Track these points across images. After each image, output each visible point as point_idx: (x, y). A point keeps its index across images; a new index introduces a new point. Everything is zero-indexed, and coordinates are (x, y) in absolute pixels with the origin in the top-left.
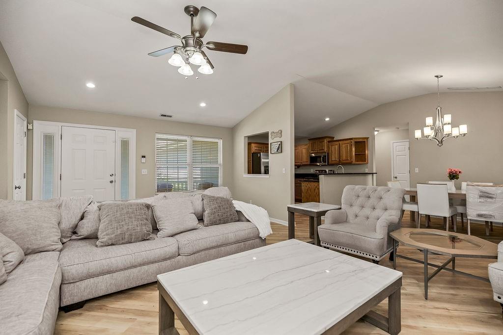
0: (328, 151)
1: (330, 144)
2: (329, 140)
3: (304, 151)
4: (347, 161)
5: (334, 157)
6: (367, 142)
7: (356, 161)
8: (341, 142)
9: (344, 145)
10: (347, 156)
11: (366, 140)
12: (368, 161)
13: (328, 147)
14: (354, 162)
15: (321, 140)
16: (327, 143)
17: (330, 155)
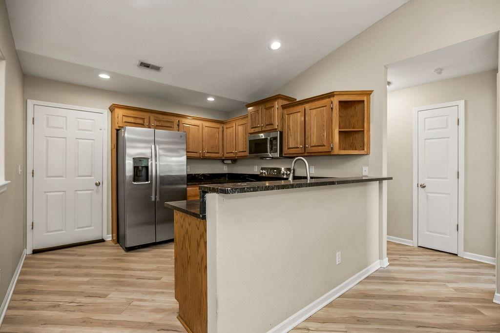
0: (282, 127)
1: (285, 111)
2: (285, 102)
3: (240, 129)
4: (321, 149)
5: (293, 141)
6: (369, 102)
7: (341, 147)
8: (307, 106)
9: (314, 112)
10: (320, 137)
11: (365, 99)
12: (369, 148)
13: (283, 119)
14: (336, 151)
15: (268, 105)
16: (281, 110)
17: (285, 135)
